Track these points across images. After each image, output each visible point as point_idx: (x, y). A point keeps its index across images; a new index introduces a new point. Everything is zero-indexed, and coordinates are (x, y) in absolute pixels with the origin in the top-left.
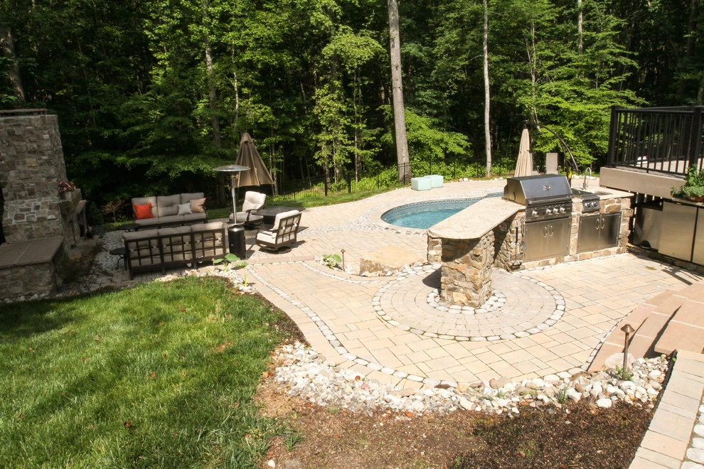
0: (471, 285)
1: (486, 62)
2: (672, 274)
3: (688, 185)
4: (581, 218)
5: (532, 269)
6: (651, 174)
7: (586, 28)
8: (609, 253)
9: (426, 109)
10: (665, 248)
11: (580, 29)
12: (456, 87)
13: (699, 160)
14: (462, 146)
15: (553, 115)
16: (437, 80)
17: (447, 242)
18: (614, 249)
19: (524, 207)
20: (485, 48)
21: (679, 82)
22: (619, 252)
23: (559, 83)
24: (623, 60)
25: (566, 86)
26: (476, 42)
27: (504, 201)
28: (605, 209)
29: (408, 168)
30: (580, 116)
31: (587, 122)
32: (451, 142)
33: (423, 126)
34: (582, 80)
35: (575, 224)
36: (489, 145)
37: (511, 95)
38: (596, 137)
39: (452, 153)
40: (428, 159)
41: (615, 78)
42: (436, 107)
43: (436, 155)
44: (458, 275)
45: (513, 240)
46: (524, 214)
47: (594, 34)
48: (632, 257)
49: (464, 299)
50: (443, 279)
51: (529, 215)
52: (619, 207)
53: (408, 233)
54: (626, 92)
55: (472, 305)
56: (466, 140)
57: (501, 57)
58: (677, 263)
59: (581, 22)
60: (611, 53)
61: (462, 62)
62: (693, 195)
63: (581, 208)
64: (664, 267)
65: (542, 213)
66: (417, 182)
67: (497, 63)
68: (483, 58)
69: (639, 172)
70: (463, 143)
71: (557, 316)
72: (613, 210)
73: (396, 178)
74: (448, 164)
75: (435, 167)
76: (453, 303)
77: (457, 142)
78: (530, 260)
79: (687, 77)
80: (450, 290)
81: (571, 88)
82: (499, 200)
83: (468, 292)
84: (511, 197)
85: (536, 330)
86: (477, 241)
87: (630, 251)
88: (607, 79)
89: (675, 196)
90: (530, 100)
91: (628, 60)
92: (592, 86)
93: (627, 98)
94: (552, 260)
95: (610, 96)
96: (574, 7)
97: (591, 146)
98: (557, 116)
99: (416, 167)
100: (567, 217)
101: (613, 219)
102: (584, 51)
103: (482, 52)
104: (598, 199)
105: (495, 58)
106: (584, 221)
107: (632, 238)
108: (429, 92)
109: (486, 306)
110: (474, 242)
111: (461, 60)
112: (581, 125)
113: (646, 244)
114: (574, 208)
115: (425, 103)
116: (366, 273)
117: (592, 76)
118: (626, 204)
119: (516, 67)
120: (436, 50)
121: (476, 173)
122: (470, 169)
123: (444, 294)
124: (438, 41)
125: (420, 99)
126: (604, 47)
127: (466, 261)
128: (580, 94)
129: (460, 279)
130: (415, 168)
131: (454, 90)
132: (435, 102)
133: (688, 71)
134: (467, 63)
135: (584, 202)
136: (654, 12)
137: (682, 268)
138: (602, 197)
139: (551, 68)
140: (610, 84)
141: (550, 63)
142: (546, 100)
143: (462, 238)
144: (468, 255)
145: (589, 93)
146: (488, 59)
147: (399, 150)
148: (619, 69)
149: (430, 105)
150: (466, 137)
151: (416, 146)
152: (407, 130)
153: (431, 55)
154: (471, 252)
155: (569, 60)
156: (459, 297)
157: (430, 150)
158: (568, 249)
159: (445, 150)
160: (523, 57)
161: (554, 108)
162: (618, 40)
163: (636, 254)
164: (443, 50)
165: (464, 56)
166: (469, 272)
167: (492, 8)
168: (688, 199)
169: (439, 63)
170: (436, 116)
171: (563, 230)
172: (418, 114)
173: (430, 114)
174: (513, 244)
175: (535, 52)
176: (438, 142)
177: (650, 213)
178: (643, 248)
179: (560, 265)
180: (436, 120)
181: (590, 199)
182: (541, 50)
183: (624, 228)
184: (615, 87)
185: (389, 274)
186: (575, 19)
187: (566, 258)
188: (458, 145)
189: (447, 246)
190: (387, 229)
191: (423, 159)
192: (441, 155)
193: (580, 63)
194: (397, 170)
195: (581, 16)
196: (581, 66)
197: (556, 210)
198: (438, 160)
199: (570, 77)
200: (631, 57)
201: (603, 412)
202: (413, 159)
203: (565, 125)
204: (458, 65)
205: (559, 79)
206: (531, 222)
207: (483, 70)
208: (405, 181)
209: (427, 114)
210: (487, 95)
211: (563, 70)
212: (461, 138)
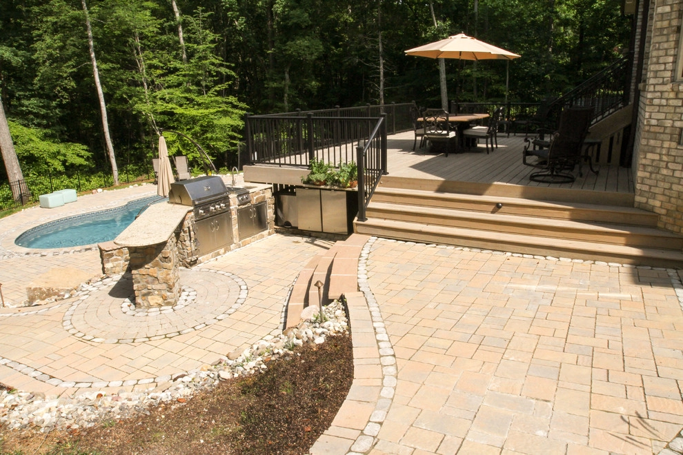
0: (164, 286)
1: (96, 70)
2: (312, 243)
3: (313, 173)
4: (238, 210)
5: (207, 261)
6: (284, 168)
7: (188, 40)
8: (263, 236)
9: (32, 120)
10: (303, 225)
11: (182, 41)
12: (66, 95)
13: (316, 152)
14: (82, 157)
15: (169, 121)
16: (42, 88)
17: (133, 250)
18: (266, 232)
19: (192, 208)
20: (93, 55)
21: (269, 90)
22: (270, 234)
23: (171, 90)
24: (223, 70)
25: (178, 93)
26: (78, 48)
27: (171, 205)
28: (254, 200)
29: (24, 186)
30: (194, 120)
31: (201, 126)
32: (69, 153)
33: (34, 138)
34: (191, 88)
35: (234, 216)
36: (112, 154)
37: (126, 102)
38: (212, 139)
39: (72, 165)
40: (46, 173)
41: (219, 86)
42: (43, 117)
43: (55, 169)
44: (150, 279)
45: (187, 239)
46: (192, 214)
47: (195, 46)
48: (280, 236)
49: (160, 301)
50: (135, 287)
51: (197, 214)
52: (264, 197)
53: (55, 254)
54: (230, 98)
55: (168, 304)
56: (86, 150)
57: (111, 65)
58: (313, 234)
59: (181, 34)
60: (213, 64)
61: (68, 69)
62: (318, 181)
63: (237, 203)
64: (305, 239)
65: (207, 210)
66: (46, 200)
67: (108, 71)
68: (92, 65)
69: (274, 167)
70: (83, 153)
71: (244, 294)
72: (260, 200)
73: (10, 198)
74: (70, 176)
75: (56, 182)
76: (150, 306)
77: (76, 153)
78: (203, 254)
79: (275, 85)
80: (144, 295)
81: (183, 95)
82: (165, 205)
83: (163, 292)
84: (178, 200)
85: (232, 310)
86: (164, 244)
87: (277, 232)
88: (213, 87)
89: (304, 183)
90: (146, 107)
91: (227, 70)
92: (200, 93)
93: (231, 103)
94: (222, 251)
95: (217, 102)
96: (173, 21)
97: (208, 147)
98: (174, 122)
99: (33, 183)
100: (226, 212)
101: (260, 208)
102: (188, 61)
103: (90, 59)
104: (248, 193)
105: (103, 66)
106: (241, 213)
107: (277, 221)
108: (33, 101)
109: (181, 302)
110: (160, 246)
111: (68, 67)
112: (197, 128)
113: (288, 224)
114: (231, 202)
115: (30, 112)
116: (37, 302)
117: (198, 84)
118: (269, 194)
119: (127, 75)
120: (36, 55)
121: (103, 182)
122: (95, 180)
123: (139, 300)
124: (38, 45)
125: (24, 109)
126: (205, 58)
127: (157, 265)
128: (191, 100)
129: (153, 283)
130: (32, 185)
131: (65, 98)
132: (43, 111)
133: (275, 81)
134: (75, 70)
135: (239, 196)
136: (241, 30)
137: (317, 237)
138: (251, 191)
139: (160, 76)
140: (216, 91)
141: (159, 72)
142: (161, 106)
143: (151, 243)
144: (157, 259)
145: (200, 99)
146: (98, 67)
147: (8, 166)
148: (221, 79)
149: (37, 115)
150: (85, 147)
151: (29, 161)
152: (15, 143)
153: (30, 62)
154: (160, 255)
155: (176, 70)
156: (154, 299)
157: (47, 163)
158: (232, 239)
159: (64, 162)
160: (132, 65)
161: (171, 114)
162: (216, 51)
163: (282, 233)
164: (46, 56)
165: (70, 63)
166: (160, 274)
167: (95, 15)
168: (314, 184)
169: (42, 69)
170: (46, 127)
171: (226, 222)
172: (25, 126)
173: (39, 125)
174: (188, 243)
175: (143, 60)
176: (55, 155)
177: (286, 199)
178: (287, 228)
179: (228, 254)
180: (49, 131)
181: (242, 193)
182: (150, 59)
183: (270, 213)
184: (219, 93)
185: (67, 296)
186: (174, 30)
187: (232, 246)
188: (78, 155)
189: (134, 255)
190: (28, 254)
191: (40, 173)
192: (61, 168)
193: (187, 72)
194: (10, 189)
195: (180, 29)
196: (189, 75)
197: (217, 206)
198: (57, 174)
199: (179, 85)
200: (228, 67)
201: (321, 347)
202: (28, 175)
203: (183, 129)
204: (66, 72)
205: (169, 87)
206: (200, 220)
207: (94, 77)
208: (23, 201)
209: (36, 125)
210: (103, 103)
211: (172, 78)
212: (80, 148)
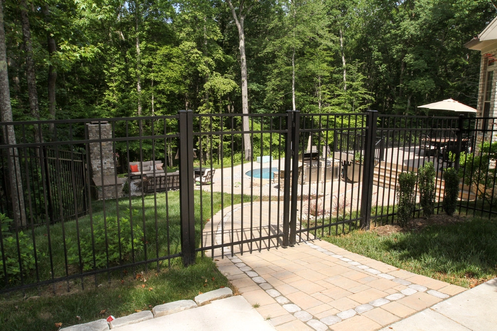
1: (294, 96)
7: (347, 79)
9: (260, 120)
11: (345, 79)
12: (277, 108)
16: (267, 104)
17: (282, 172)
20: (293, 88)
23: (333, 107)
24: (367, 96)
25: (336, 110)
29: (250, 153)
32: (274, 139)
34: (345, 107)
39: (274, 145)
40: (261, 147)
41: (362, 106)
42: (266, 118)
43: (266, 146)
47: (351, 83)
57: (302, 93)
59: (345, 75)
60: (360, 93)
61: (281, 94)
67: (299, 97)
68: (292, 94)
70: (281, 139)
74: (272, 151)
75: (265, 152)
77: (278, 139)
81: (339, 111)
88: (358, 106)
89: (352, 161)
90: (318, 117)
91: (370, 97)
92: (351, 110)
96: (341, 67)
99: (255, 152)
102: (346, 91)
103: (291, 90)
105: (298, 94)
108: (262, 110)
119: (311, 98)
120: (267, 88)
124: (268, 83)
126: (357, 90)
131: (277, 110)
133: (400, 104)
134: (283, 96)
136: (382, 72)
138: (331, 162)
139: (329, 99)
140: (360, 109)
146: (295, 94)
147: (245, 143)
148: (365, 102)
149: (262, 117)
150: (283, 136)
151: (255, 140)
153: (264, 91)
155: (338, 96)
157: (263, 143)
159: (271, 142)
160: (313, 93)
161: (331, 122)
162: (365, 86)
164: (271, 89)
165: (282, 92)
167: (298, 68)
169: (269, 95)
170: (266, 123)
172: (256, 122)
175: (321, 90)
177: (348, 167)
180: (266, 126)
182: (323, 90)
184: (363, 110)
186: (341, 72)
191: (258, 147)
192: (268, 146)
193: (344, 98)
194: (244, 153)
195: (345, 72)
198: (267, 148)
199: (339, 104)
200: (369, 94)
202: (253, 148)
204: (279, 97)
205: (333, 105)
207: (292, 100)
208: (249, 160)
209: (261, 122)
211: (336, 100)
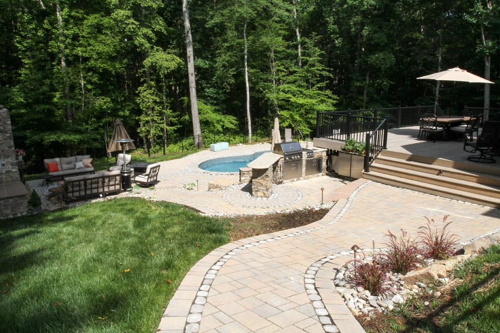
0: (265, 188)
1: (247, 72)
2: (342, 182)
3: (346, 145)
4: (306, 160)
5: (287, 183)
6: (334, 141)
7: (303, 54)
8: (318, 176)
9: (209, 100)
10: (341, 173)
11: (300, 54)
12: (229, 87)
14: (233, 124)
15: (286, 105)
16: (216, 82)
17: (254, 170)
18: (320, 174)
19: (283, 156)
20: (246, 64)
21: (354, 87)
22: (323, 175)
23: (289, 85)
24: (324, 73)
25: (293, 87)
27: (274, 154)
28: (316, 156)
29: (201, 138)
30: (302, 106)
31: (306, 109)
32: (226, 121)
33: (209, 111)
34: (302, 84)
35: (304, 163)
36: (250, 123)
37: (262, 92)
38: (311, 118)
39: (227, 128)
40: (213, 132)
41: (320, 84)
42: (215, 99)
43: (218, 130)
44: (259, 184)
45: (279, 170)
46: (283, 159)
47: (308, 58)
48: (328, 177)
49: (262, 195)
50: (253, 187)
51: (285, 159)
52: (322, 155)
54: (327, 92)
55: (265, 197)
56: (236, 120)
57: (255, 70)
58: (345, 178)
59: (300, 50)
60: (318, 70)
61: (232, 72)
62: (348, 149)
63: (306, 156)
64: (340, 180)
65: (290, 158)
66: (213, 147)
68: (245, 70)
69: (329, 140)
70: (234, 121)
71: (300, 198)
72: (319, 157)
73: (193, 144)
74: (225, 135)
75: (217, 137)
76: (258, 197)
77: (230, 121)
78: (286, 179)
79: (358, 84)
80: (256, 191)
81: (297, 89)
82: (272, 154)
83: (264, 191)
84: (277, 152)
86: (267, 169)
87: (327, 175)
88: (316, 84)
89: (342, 150)
90: (273, 96)
91: (327, 73)
92: (307, 88)
93: (327, 95)
94: (295, 179)
95: (318, 94)
96: (295, 41)
97: (309, 123)
98: (289, 106)
100: (300, 160)
101: (319, 161)
102: (302, 67)
103: (244, 67)
104: (313, 152)
105: (251, 71)
106: (307, 161)
107: (328, 169)
108: (211, 90)
109: (271, 197)
110: (266, 170)
112: (303, 111)
113: (333, 171)
114: (303, 156)
115: (209, 96)
116: (212, 190)
117: (307, 82)
118: (324, 154)
119: (264, 76)
121: (242, 140)
122: (238, 138)
123: (253, 193)
124: (218, 59)
125: (206, 94)
126: (313, 66)
127: (263, 178)
128: (301, 93)
129: (260, 186)
130: (205, 138)
131: (228, 89)
132: (215, 96)
133: (358, 81)
134: (235, 73)
135: (307, 153)
136: (339, 46)
137: (347, 180)
138: (314, 151)
139: (284, 76)
140: (318, 87)
141: (283, 74)
142: (282, 96)
143: (262, 168)
144: (263, 175)
145: (306, 92)
147: (194, 126)
148: (322, 79)
149: (212, 98)
150: (235, 118)
151: (205, 124)
152: (199, 114)
153: (212, 68)
154: (265, 174)
155: (294, 72)
156: (260, 194)
157: (214, 126)
158: (302, 174)
159: (223, 126)
160: (267, 69)
161: (287, 101)
162: (321, 62)
163: (330, 176)
165: (233, 69)
166: (264, 183)
167: (250, 41)
168: (347, 151)
169: (218, 72)
170: (216, 105)
171: (299, 165)
172: (205, 104)
174: (279, 173)
175: (275, 67)
176: (219, 122)
177: (334, 157)
178: (332, 173)
179: (299, 181)
180: (217, 107)
181: (310, 152)
183: (324, 164)
184: (320, 89)
185: (224, 188)
186: (295, 47)
187: (301, 178)
188: (231, 123)
189: (254, 173)
190: (204, 172)
191: (210, 132)
192: (221, 129)
193: (301, 74)
194: (194, 139)
195: (299, 47)
196: (302, 76)
197: (296, 157)
198: (219, 133)
199: (295, 82)
202: (203, 132)
203: (294, 111)
204: (230, 74)
205: (288, 83)
206: (286, 162)
208: (199, 147)
209: (211, 104)
210: (248, 93)
211: (291, 78)
212: (232, 118)
